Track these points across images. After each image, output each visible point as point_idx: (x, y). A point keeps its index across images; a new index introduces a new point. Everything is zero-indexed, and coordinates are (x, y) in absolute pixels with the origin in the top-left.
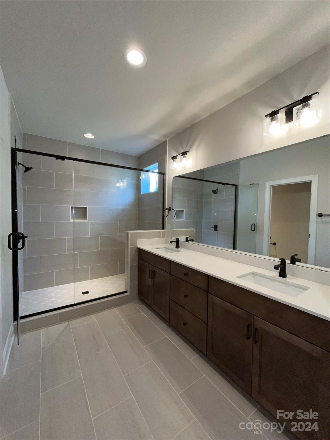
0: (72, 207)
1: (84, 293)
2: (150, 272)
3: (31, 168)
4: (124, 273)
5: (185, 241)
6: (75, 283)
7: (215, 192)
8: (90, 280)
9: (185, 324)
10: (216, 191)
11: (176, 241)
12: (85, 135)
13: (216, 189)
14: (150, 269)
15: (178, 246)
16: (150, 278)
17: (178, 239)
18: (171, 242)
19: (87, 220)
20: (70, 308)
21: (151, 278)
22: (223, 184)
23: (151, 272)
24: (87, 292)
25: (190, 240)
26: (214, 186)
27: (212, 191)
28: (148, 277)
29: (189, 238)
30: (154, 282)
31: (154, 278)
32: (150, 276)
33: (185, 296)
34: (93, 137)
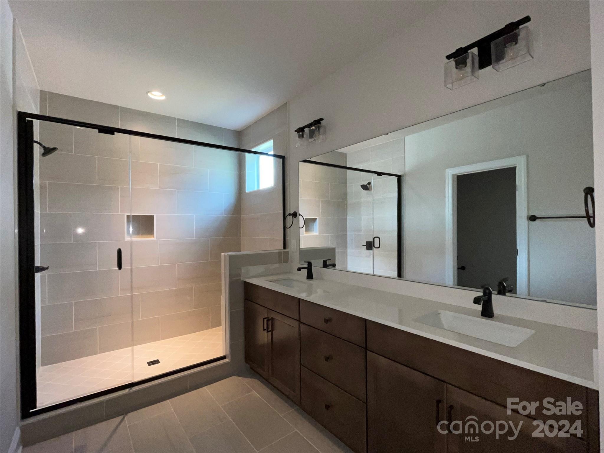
0: (127, 216)
1: (151, 363)
2: (265, 320)
3: (54, 149)
4: (221, 325)
5: (322, 267)
6: (134, 347)
7: (366, 187)
8: (162, 340)
9: (327, 407)
10: (368, 185)
11: (307, 266)
12: (149, 94)
13: (367, 182)
14: (266, 316)
15: (310, 276)
16: (266, 331)
17: (310, 264)
18: (299, 269)
19: (154, 237)
20: (127, 391)
21: (268, 332)
22: (379, 174)
23: (267, 321)
24: (157, 362)
25: (330, 265)
26: (365, 178)
27: (361, 186)
28: (263, 330)
29: (327, 261)
30: (272, 338)
31: (272, 331)
32: (265, 328)
33: (327, 359)
34: (163, 98)
